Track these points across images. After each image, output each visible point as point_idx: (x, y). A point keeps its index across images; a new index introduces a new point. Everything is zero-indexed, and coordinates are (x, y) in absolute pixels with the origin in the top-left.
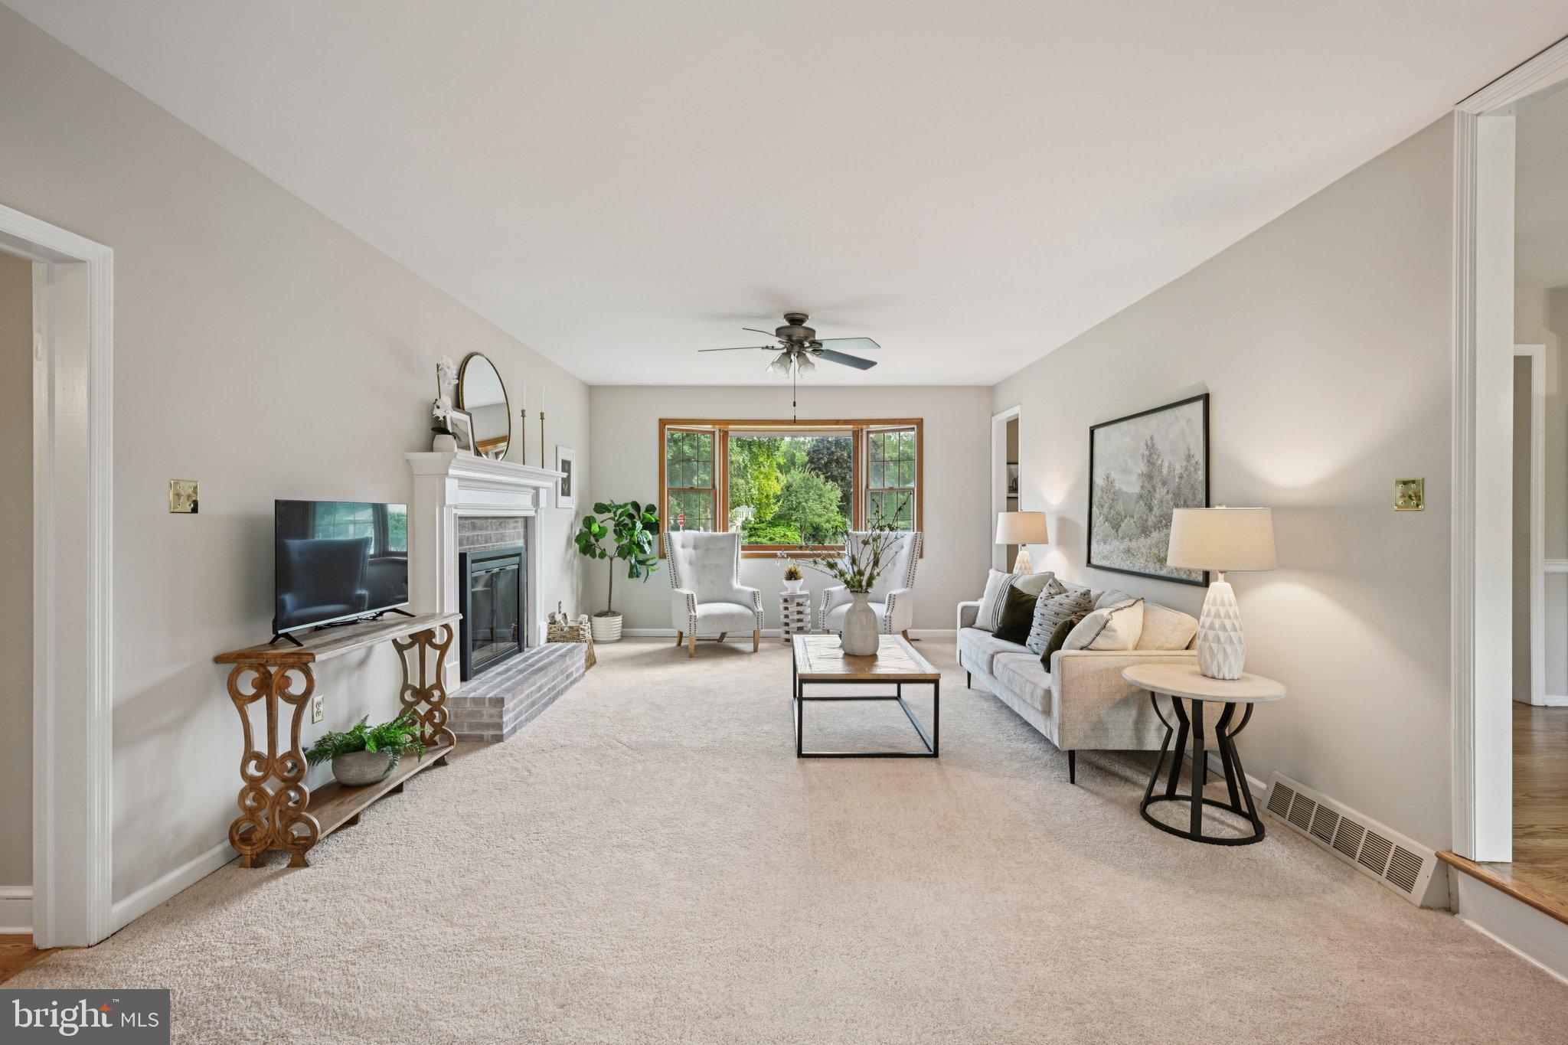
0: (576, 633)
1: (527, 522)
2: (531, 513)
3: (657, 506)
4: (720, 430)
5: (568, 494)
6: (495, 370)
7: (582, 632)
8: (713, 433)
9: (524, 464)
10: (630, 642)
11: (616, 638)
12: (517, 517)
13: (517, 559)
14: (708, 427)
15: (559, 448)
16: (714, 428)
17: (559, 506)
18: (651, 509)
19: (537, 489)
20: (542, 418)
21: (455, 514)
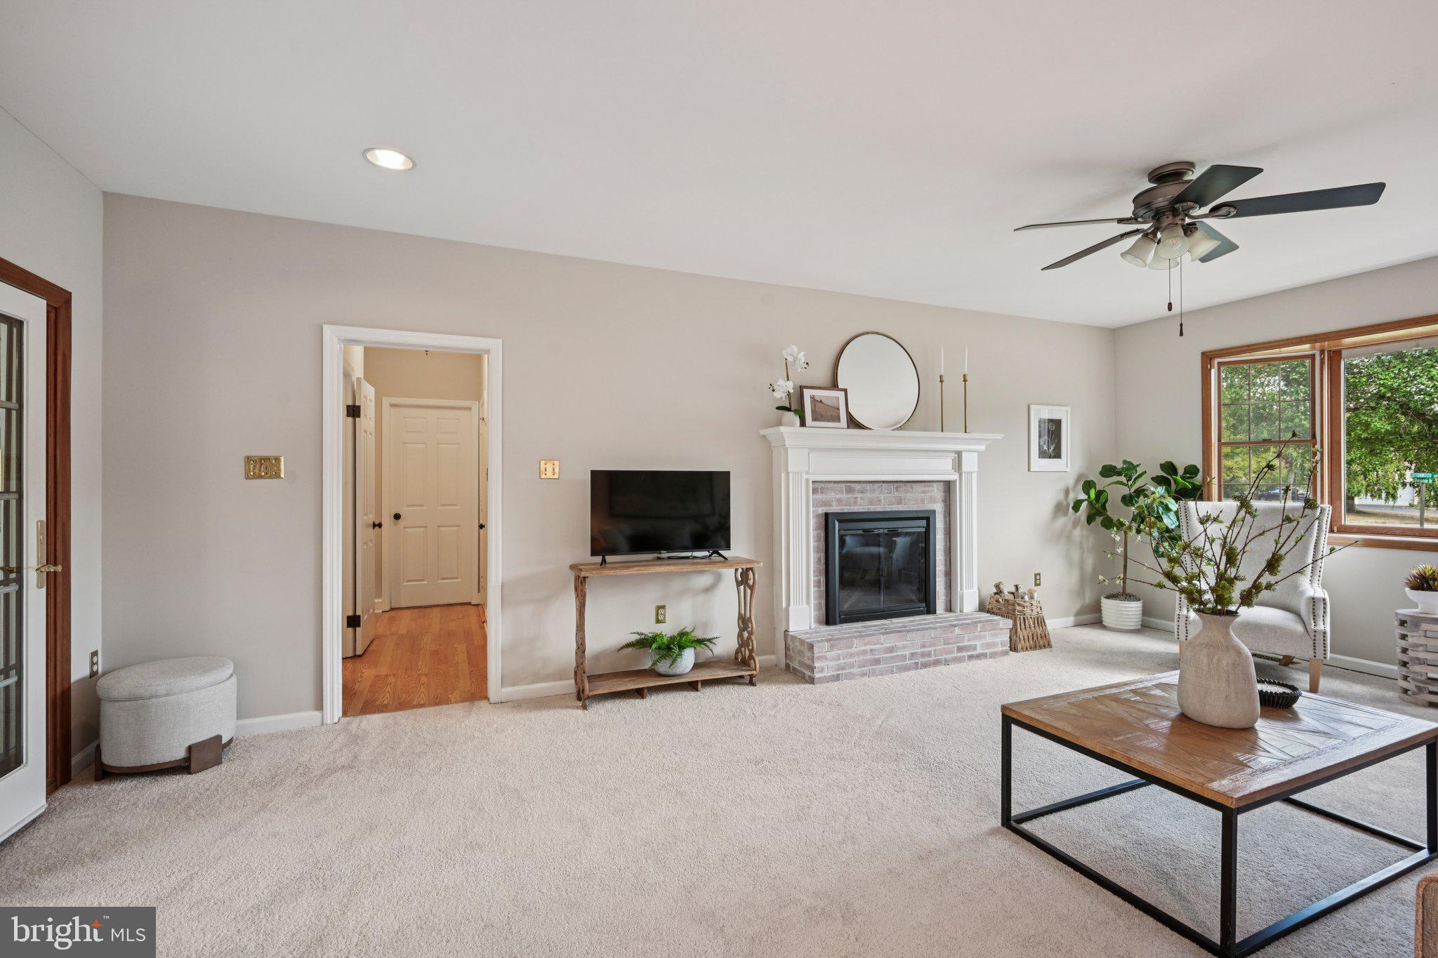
0: (1011, 607)
1: (948, 486)
2: (953, 477)
3: (1200, 466)
4: (1322, 352)
5: (1057, 455)
6: (902, 346)
7: (1018, 608)
8: (1312, 357)
9: (942, 431)
10: (1154, 637)
11: (1133, 628)
12: (932, 481)
13: (924, 523)
14: (1305, 348)
15: (1032, 407)
16: (1313, 348)
17: (1032, 469)
18: (1191, 471)
19: (959, 454)
20: (965, 381)
21: (807, 480)
